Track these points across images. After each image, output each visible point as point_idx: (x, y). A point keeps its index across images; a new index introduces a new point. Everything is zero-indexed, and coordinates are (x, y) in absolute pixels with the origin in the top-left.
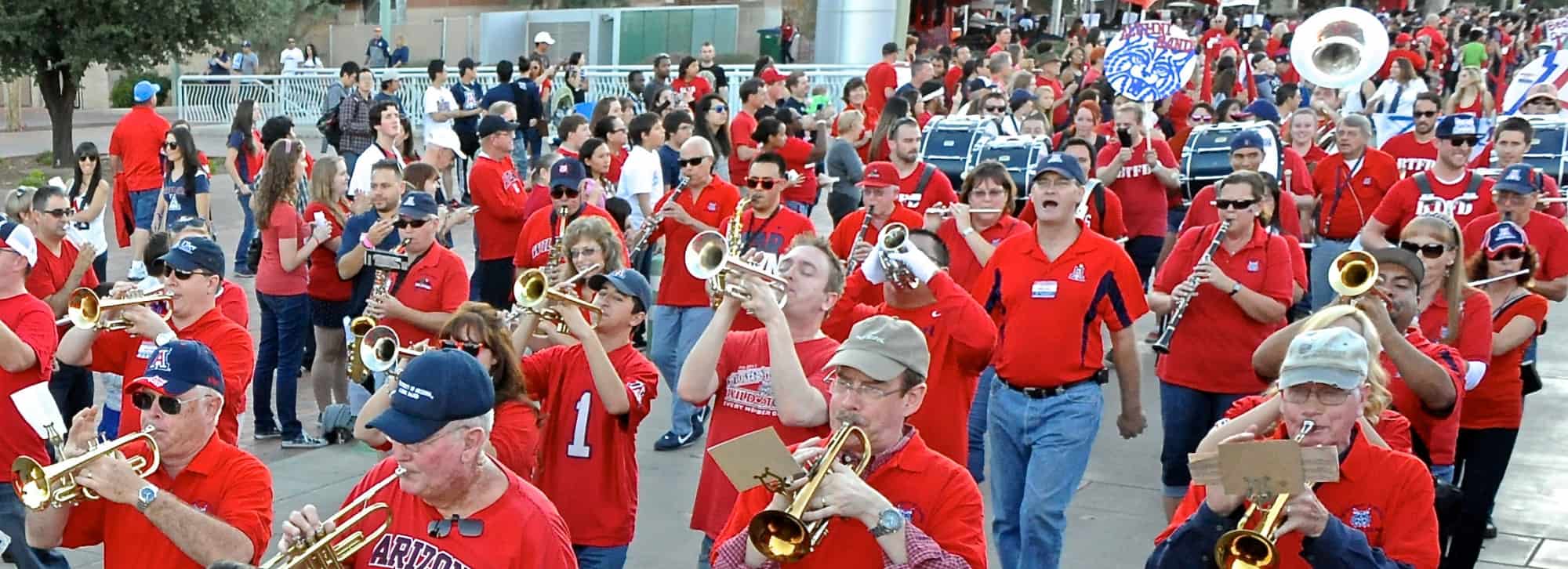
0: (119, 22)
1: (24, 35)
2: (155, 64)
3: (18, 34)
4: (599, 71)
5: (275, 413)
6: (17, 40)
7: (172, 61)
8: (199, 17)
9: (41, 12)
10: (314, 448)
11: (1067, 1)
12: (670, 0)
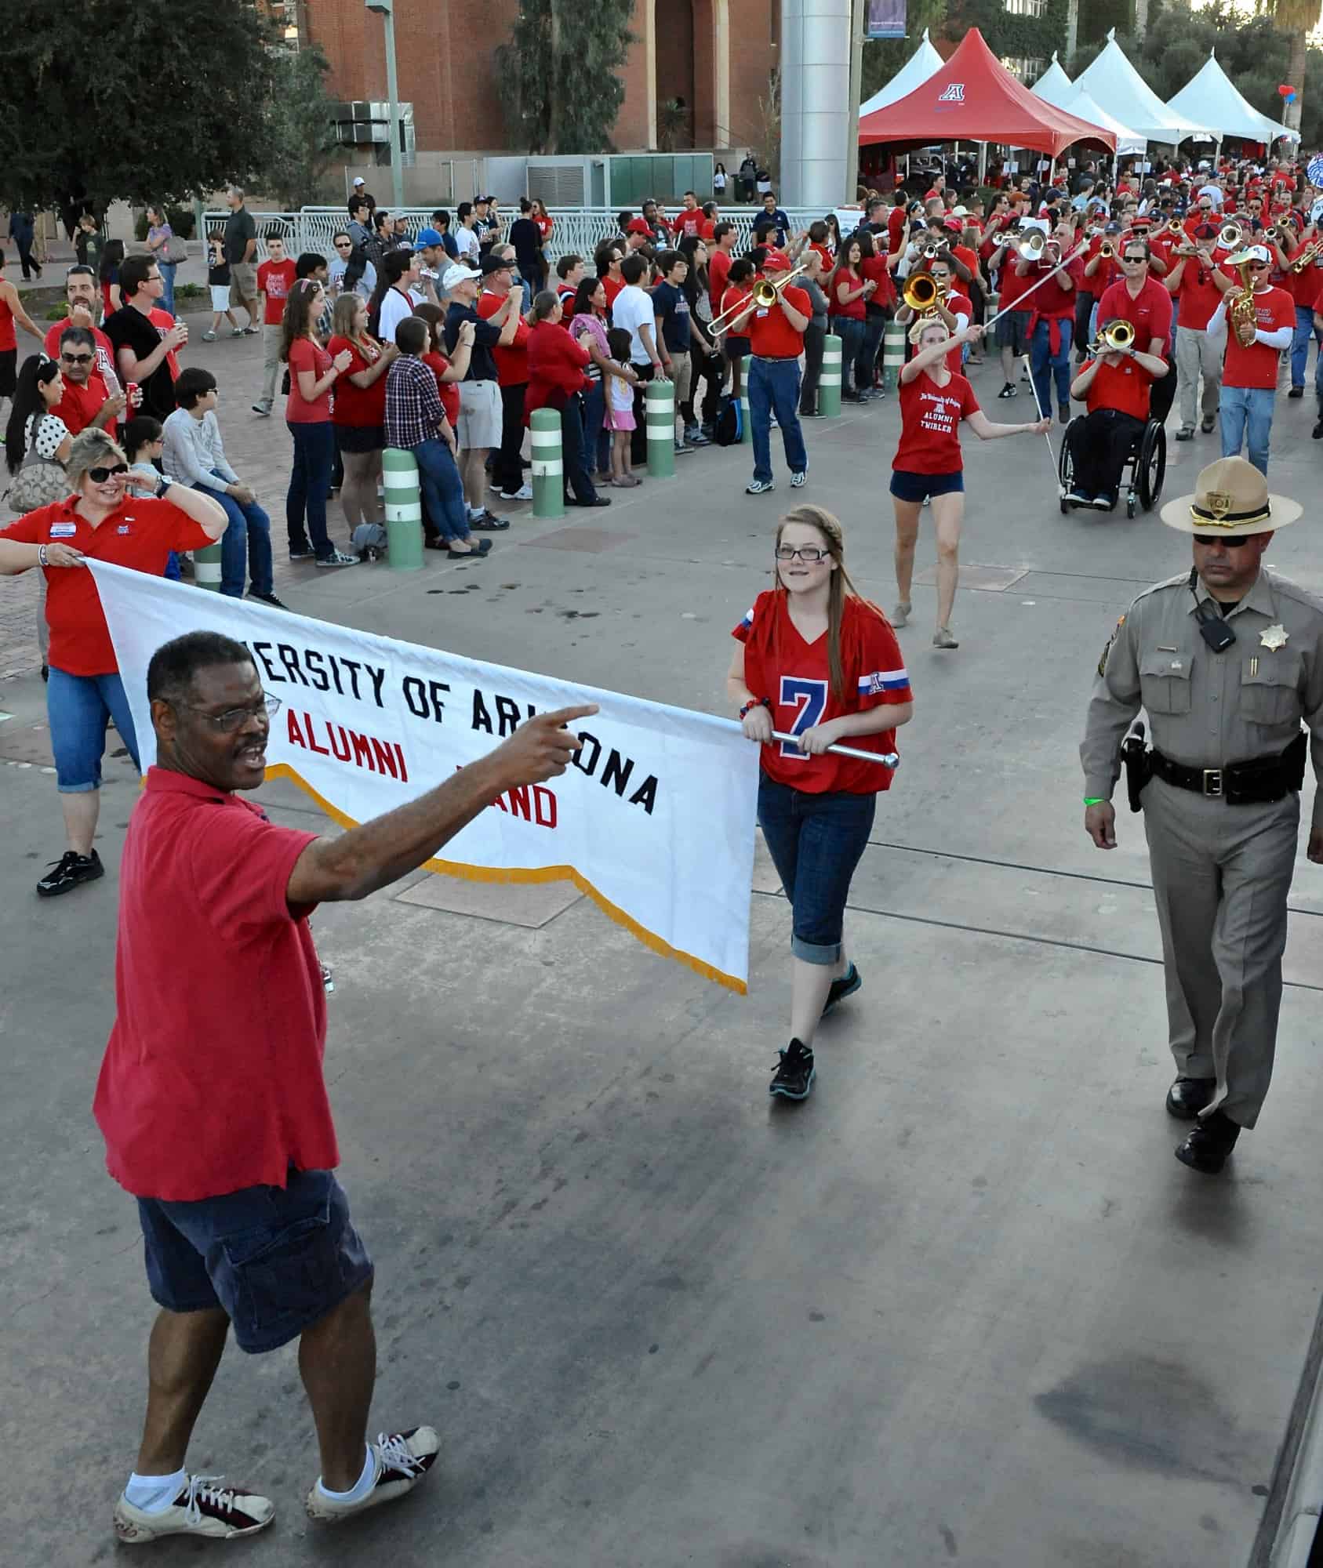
0: (139, 162)
1: (45, 172)
2: (177, 201)
3: (39, 170)
4: (593, 211)
5: (308, 533)
6: (38, 177)
7: (194, 199)
8: (217, 158)
9: (60, 151)
10: (348, 566)
11: (991, 148)
12: (653, 145)
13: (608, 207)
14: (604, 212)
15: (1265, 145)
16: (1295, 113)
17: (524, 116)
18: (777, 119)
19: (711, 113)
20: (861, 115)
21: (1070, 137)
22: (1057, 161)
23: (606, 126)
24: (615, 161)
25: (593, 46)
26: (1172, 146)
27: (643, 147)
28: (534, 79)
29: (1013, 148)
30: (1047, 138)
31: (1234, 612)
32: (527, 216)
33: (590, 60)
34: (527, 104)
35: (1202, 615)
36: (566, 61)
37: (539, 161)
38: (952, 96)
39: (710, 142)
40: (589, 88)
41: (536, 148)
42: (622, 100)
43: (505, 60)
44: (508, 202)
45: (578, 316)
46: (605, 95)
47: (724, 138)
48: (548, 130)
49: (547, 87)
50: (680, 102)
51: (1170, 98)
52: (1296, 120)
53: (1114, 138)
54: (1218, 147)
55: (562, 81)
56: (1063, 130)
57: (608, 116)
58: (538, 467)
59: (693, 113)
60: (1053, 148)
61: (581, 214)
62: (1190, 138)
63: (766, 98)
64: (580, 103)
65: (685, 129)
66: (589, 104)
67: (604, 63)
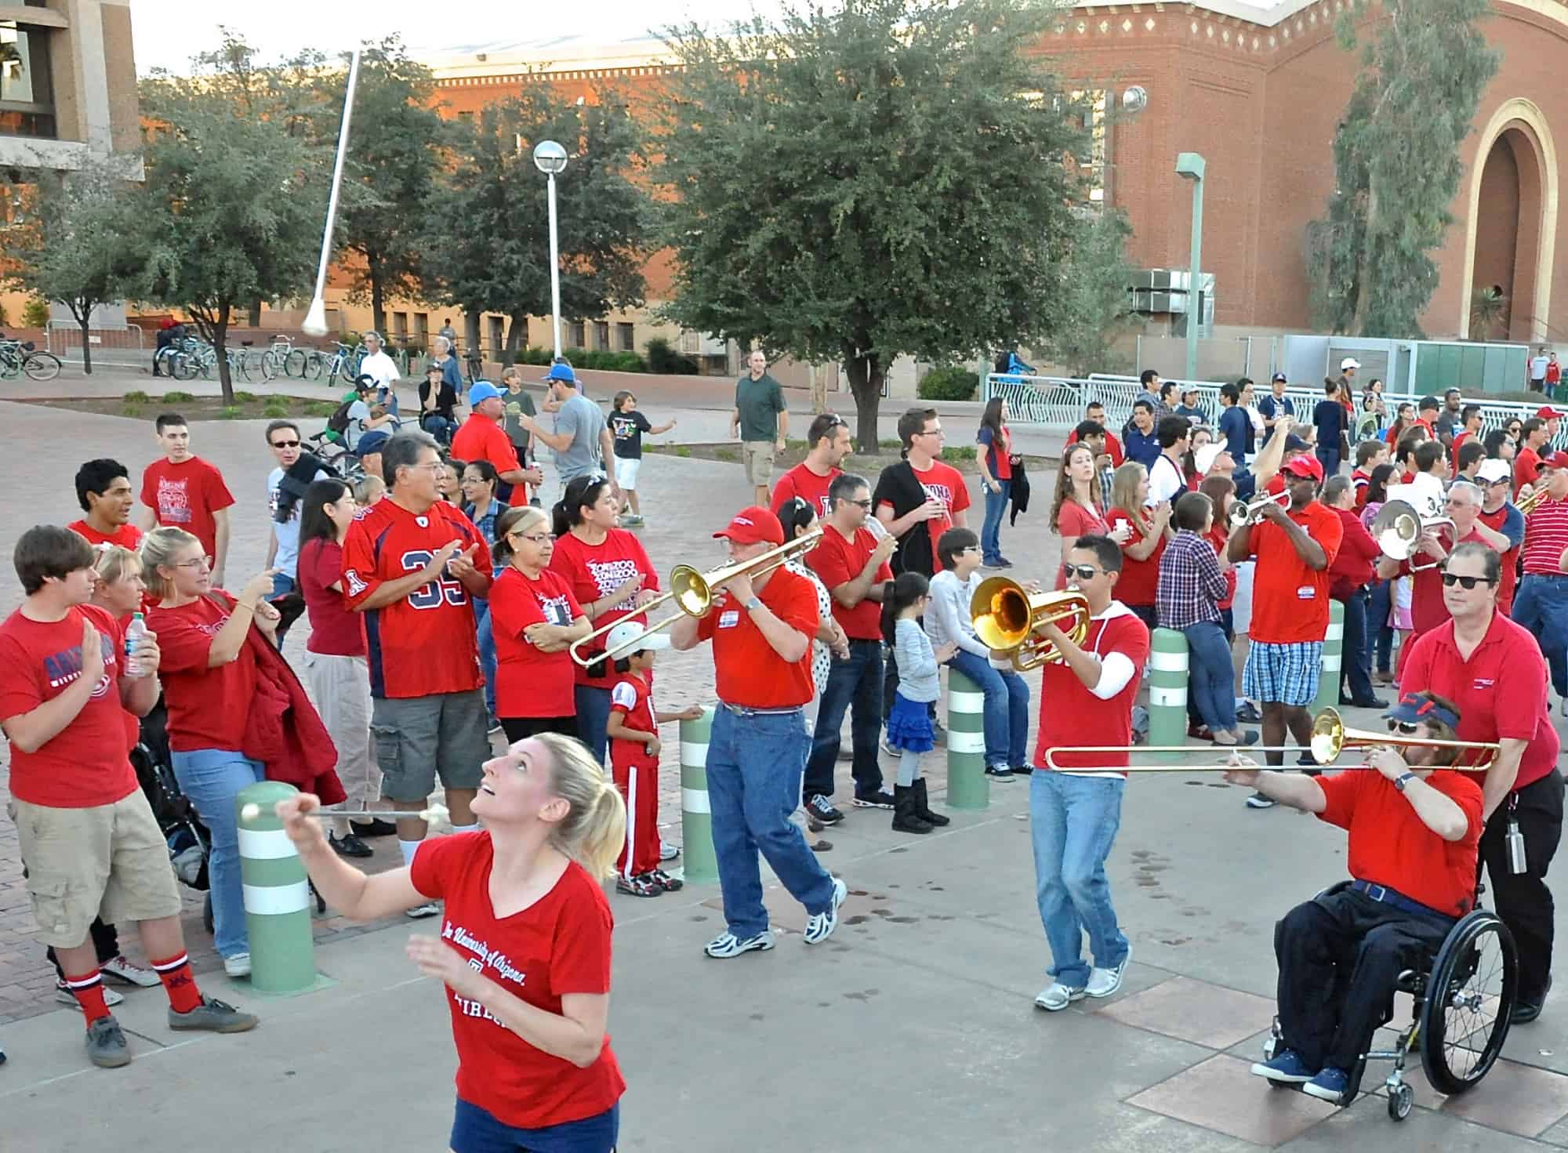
0: (929, 317)
1: (834, 321)
2: (963, 359)
3: (828, 319)
6: (826, 326)
7: (980, 358)
9: (851, 300)
12: (1465, 335)
17: (1330, 295)
19: (1529, 304)
23: (1416, 310)
24: (1424, 348)
25: (1410, 225)
27: (1454, 335)
28: (1345, 256)
33: (1405, 242)
34: (1334, 282)
36: (1380, 239)
37: (1342, 341)
39: (1526, 335)
40: (1402, 269)
41: (1340, 329)
42: (1436, 285)
43: (1315, 235)
44: (1311, 381)
45: (1371, 505)
46: (1419, 279)
47: (1540, 331)
48: (1354, 311)
49: (1358, 265)
50: (1498, 291)
55: (1375, 260)
57: (1418, 300)
59: (1510, 302)
64: (1392, 284)
65: (1501, 319)
66: (1401, 286)
67: (1421, 245)
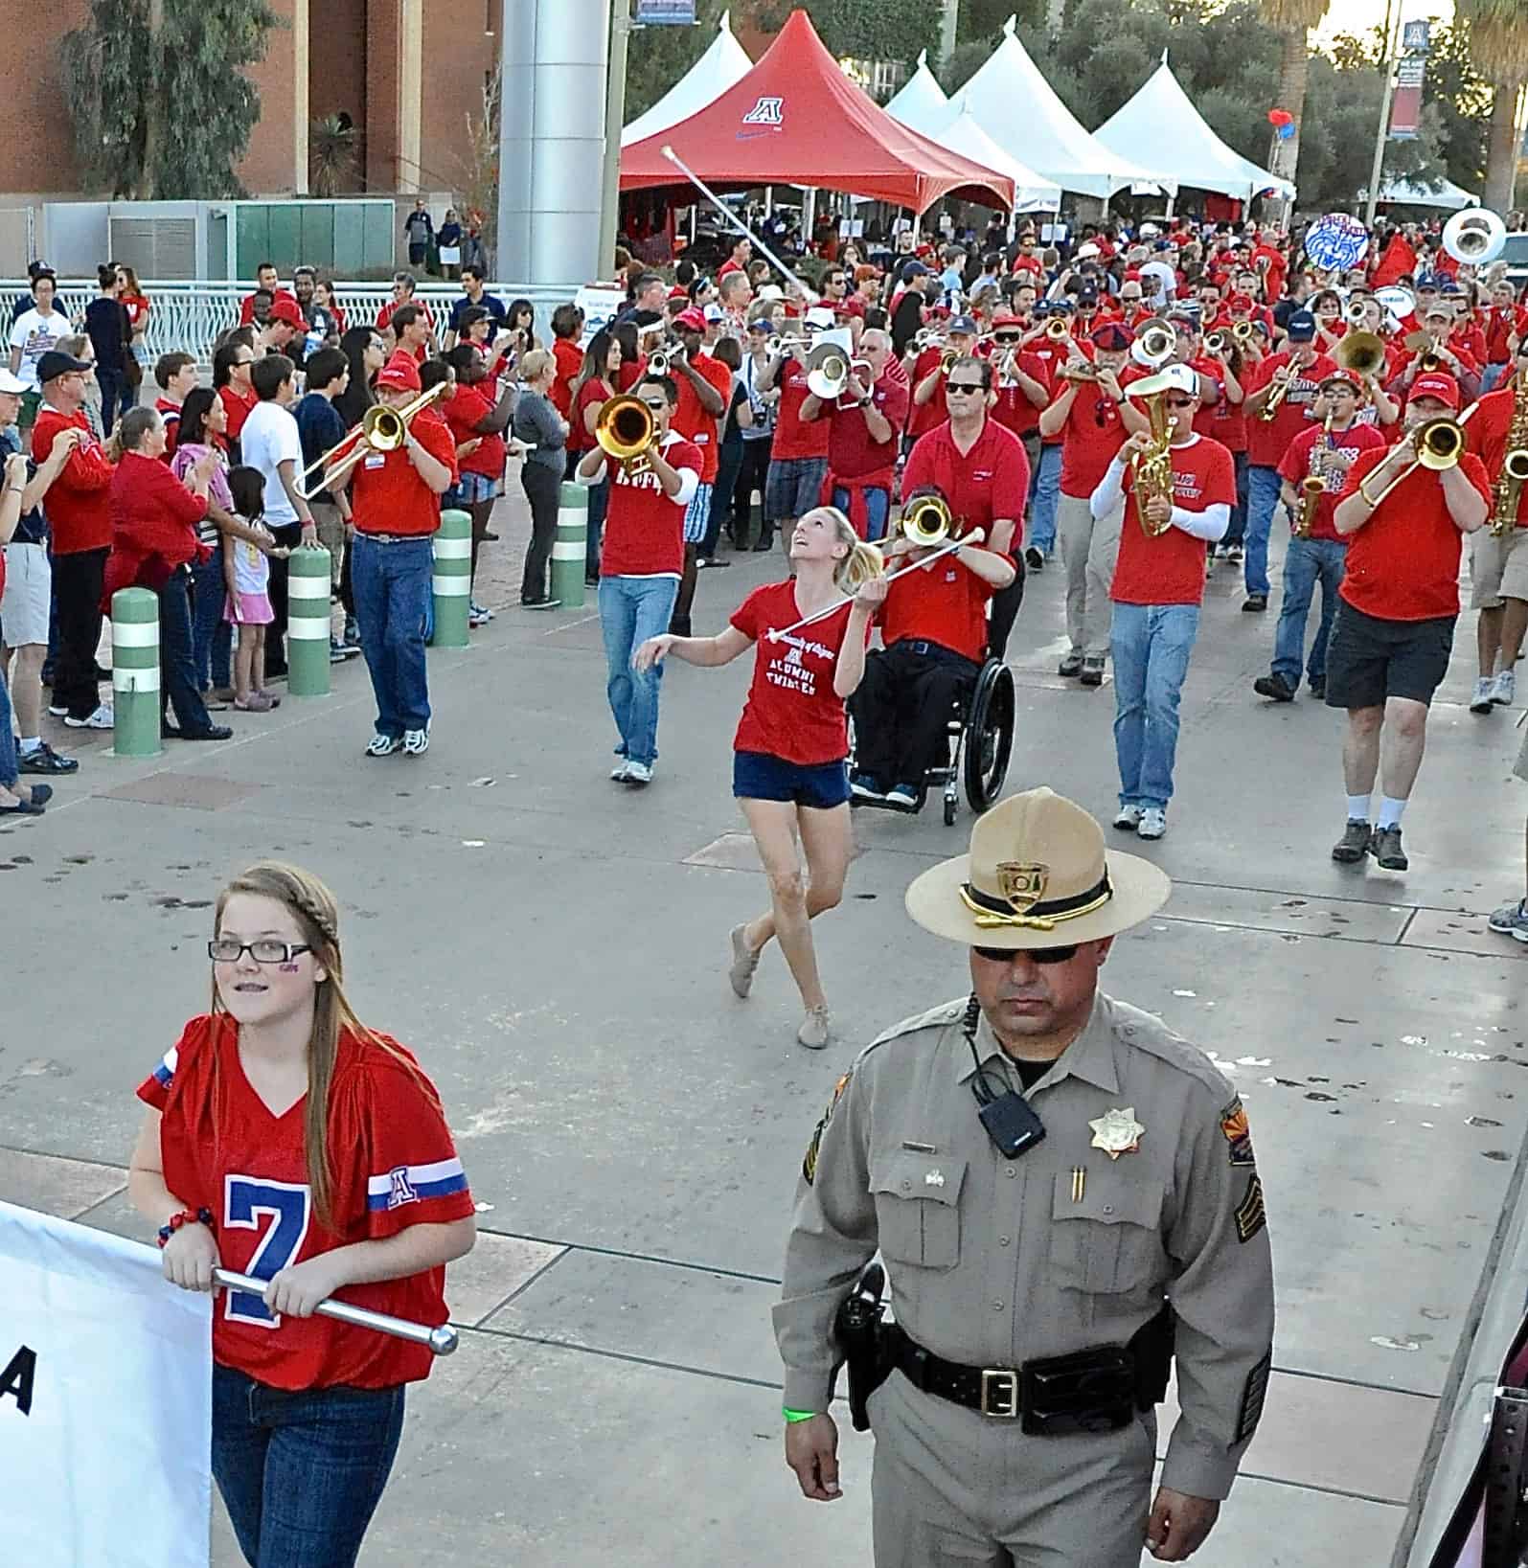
4: (210, 288)
11: (822, 197)
12: (303, 188)
13: (233, 282)
14: (225, 288)
15: (1242, 202)
16: (1287, 152)
17: (106, 140)
18: (493, 149)
19: (393, 140)
20: (624, 143)
21: (944, 182)
22: (923, 221)
23: (230, 156)
24: (245, 212)
25: (212, 29)
26: (1101, 200)
27: (288, 189)
28: (122, 82)
29: (855, 199)
30: (910, 183)
31: (1042, 1083)
32: (110, 294)
33: (206, 56)
34: (110, 120)
35: (984, 1084)
36: (170, 56)
37: (128, 209)
38: (763, 116)
39: (391, 184)
40: (205, 97)
41: (122, 190)
42: (255, 117)
43: (77, 53)
44: (82, 273)
45: (184, 447)
46: (231, 109)
47: (410, 178)
48: (141, 163)
49: (142, 91)
50: (346, 121)
51: (1097, 127)
52: (1290, 167)
53: (1011, 185)
54: (1170, 203)
55: (165, 88)
56: (933, 172)
57: (232, 141)
58: (122, 677)
59: (364, 136)
60: (917, 199)
61: (192, 291)
62: (1128, 189)
63: (477, 114)
64: (192, 119)
65: (353, 161)
66: (206, 122)
67: (229, 60)
